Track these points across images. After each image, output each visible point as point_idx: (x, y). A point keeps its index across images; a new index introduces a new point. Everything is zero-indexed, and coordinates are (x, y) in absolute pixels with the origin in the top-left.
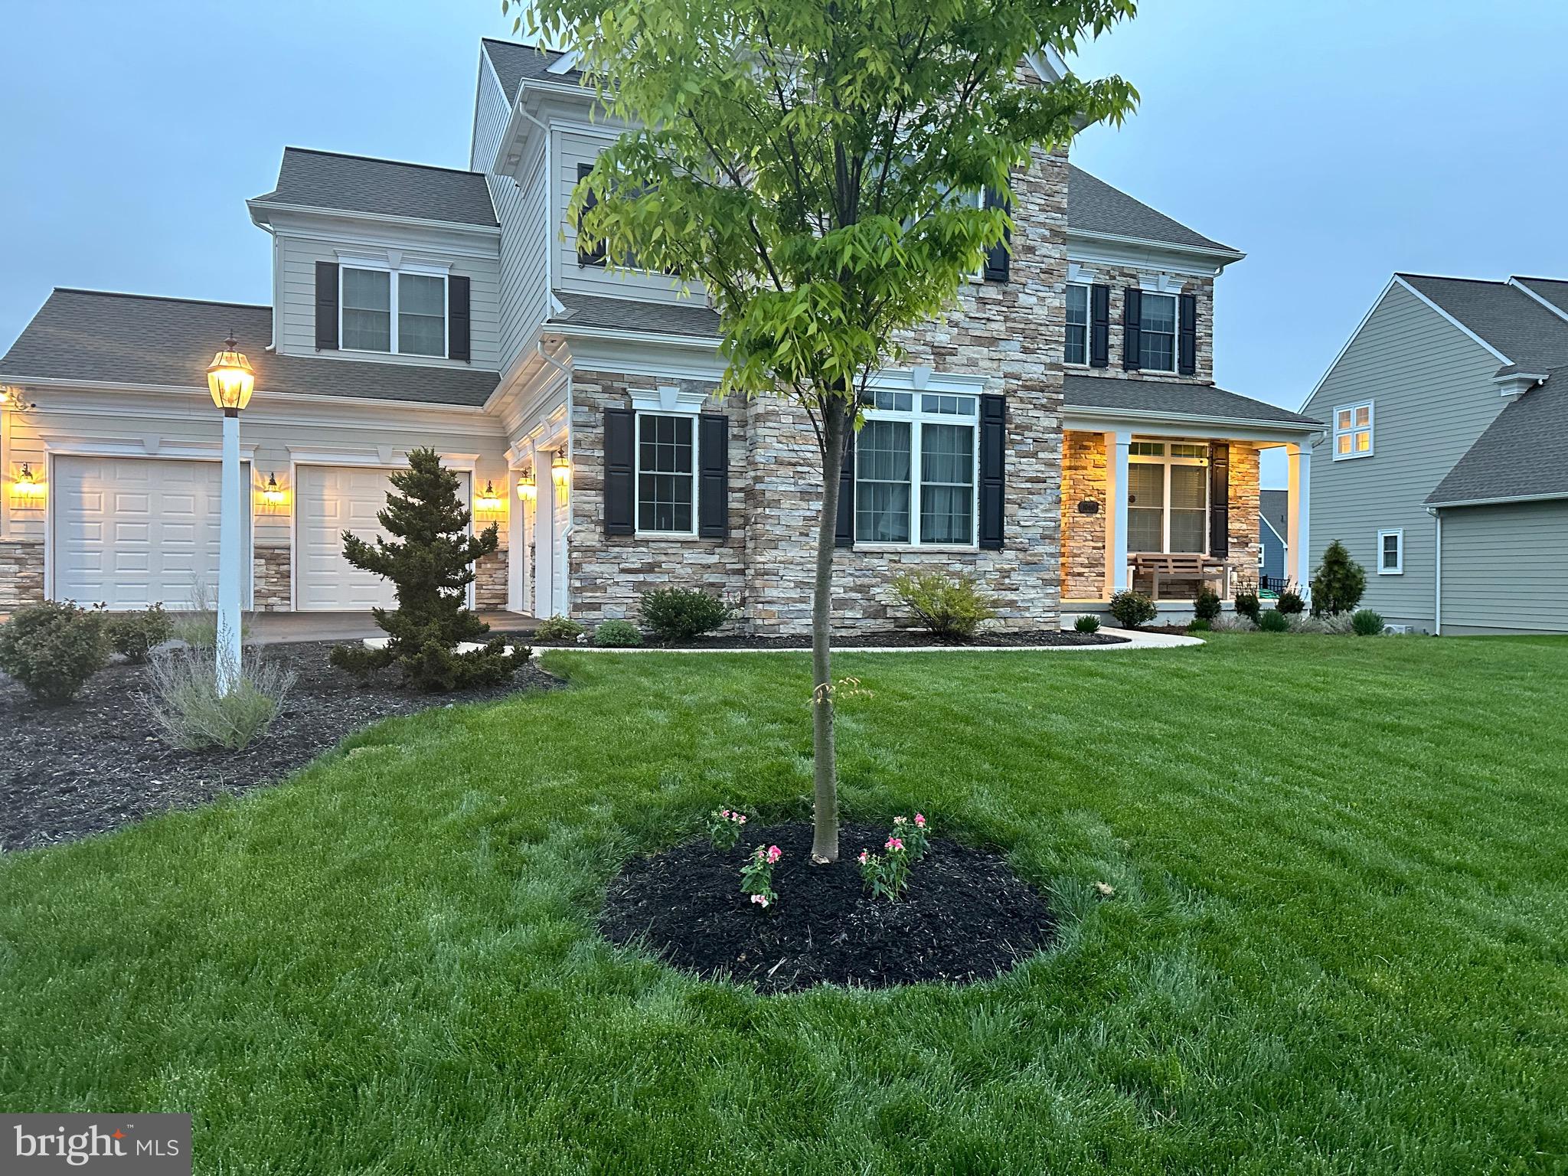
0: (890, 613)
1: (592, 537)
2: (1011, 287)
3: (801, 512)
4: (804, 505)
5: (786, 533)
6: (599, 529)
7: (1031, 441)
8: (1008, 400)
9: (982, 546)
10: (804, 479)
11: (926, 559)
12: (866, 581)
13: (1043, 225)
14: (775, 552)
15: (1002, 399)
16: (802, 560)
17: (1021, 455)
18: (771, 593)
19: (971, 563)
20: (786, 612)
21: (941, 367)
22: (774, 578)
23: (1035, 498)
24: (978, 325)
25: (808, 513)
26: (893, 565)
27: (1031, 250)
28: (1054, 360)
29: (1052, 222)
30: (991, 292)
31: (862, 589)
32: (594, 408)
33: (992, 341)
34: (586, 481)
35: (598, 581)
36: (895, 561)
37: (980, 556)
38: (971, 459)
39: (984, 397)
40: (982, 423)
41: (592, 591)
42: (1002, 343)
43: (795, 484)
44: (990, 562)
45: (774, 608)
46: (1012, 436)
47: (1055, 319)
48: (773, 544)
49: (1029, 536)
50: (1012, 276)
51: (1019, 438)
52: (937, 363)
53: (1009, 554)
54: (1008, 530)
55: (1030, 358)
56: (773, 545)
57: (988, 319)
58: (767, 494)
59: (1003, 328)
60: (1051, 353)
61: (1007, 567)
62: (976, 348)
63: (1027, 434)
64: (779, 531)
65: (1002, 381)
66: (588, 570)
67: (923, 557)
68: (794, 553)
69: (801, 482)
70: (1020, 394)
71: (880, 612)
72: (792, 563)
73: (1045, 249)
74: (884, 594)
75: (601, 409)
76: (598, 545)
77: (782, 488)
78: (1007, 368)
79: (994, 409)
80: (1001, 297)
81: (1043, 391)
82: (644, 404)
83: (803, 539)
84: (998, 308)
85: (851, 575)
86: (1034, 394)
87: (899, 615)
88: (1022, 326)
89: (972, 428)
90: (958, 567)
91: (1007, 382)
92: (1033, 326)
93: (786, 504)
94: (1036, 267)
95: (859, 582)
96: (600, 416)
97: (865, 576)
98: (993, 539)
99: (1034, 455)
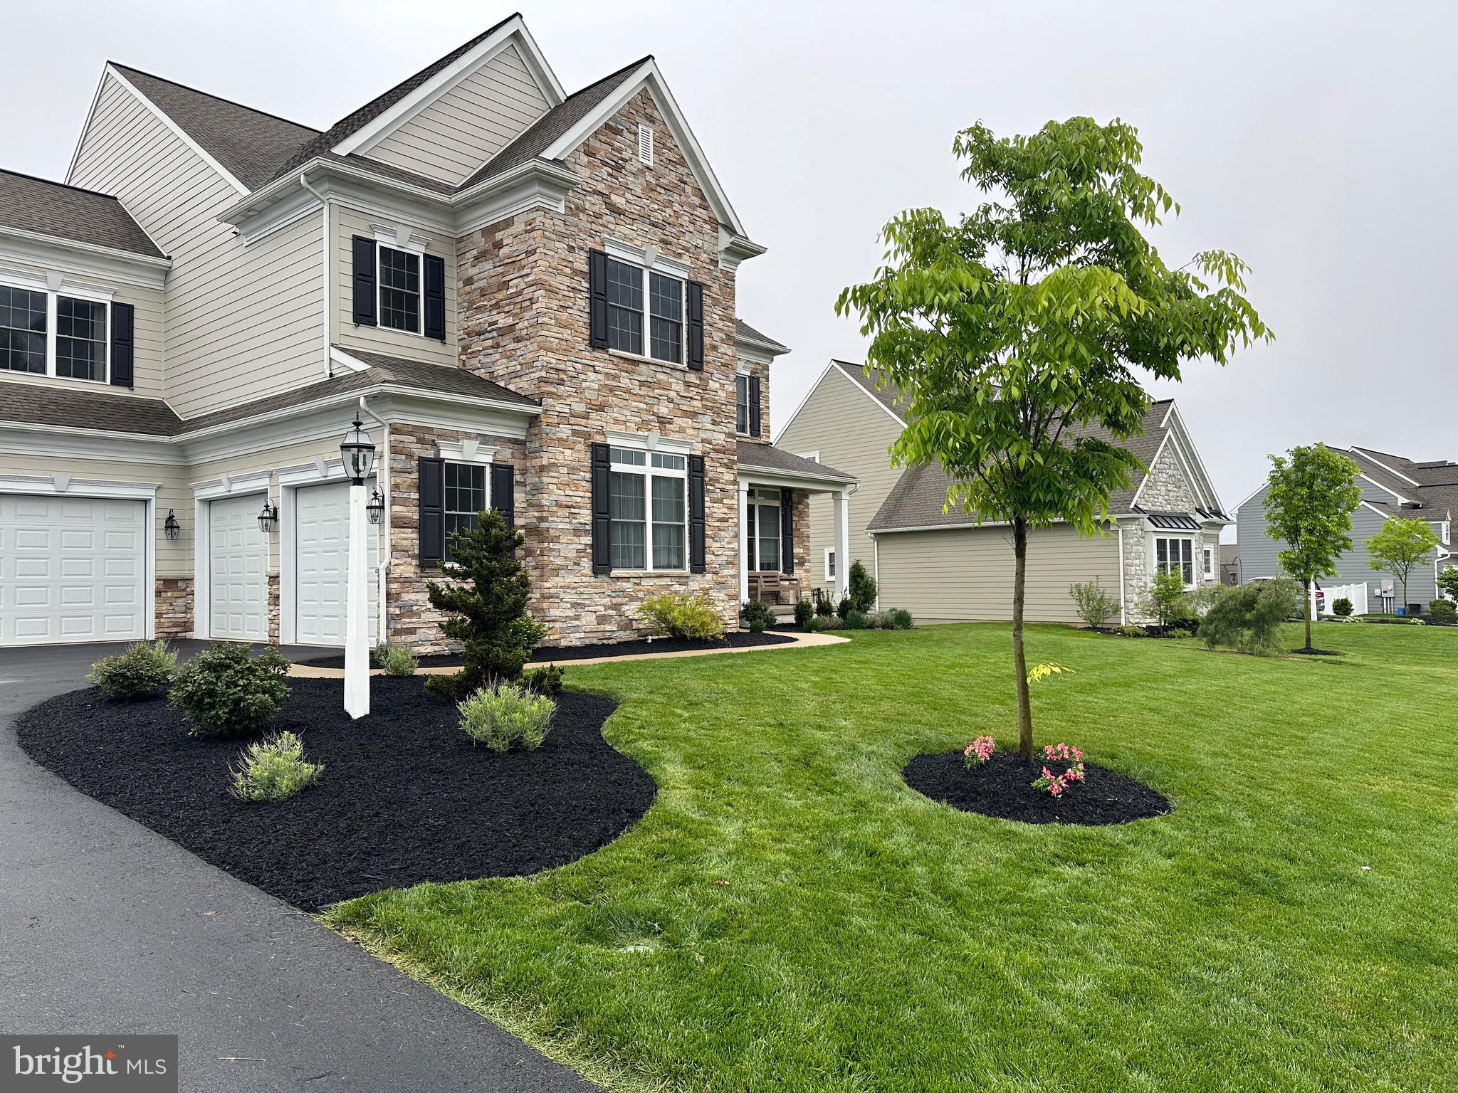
0: (635, 625)
1: (408, 569)
2: (706, 375)
3: (575, 546)
4: (576, 540)
5: (564, 563)
6: (415, 562)
7: (718, 490)
8: (706, 459)
9: (693, 571)
10: (576, 519)
11: (658, 582)
12: (619, 600)
13: (721, 330)
14: (556, 579)
15: (702, 458)
16: (576, 585)
17: (714, 501)
18: (555, 613)
19: (686, 584)
20: (566, 628)
21: (663, 432)
22: (557, 600)
23: (722, 533)
24: (685, 402)
25: (579, 547)
26: (636, 587)
27: (715, 348)
28: (731, 430)
29: (727, 328)
30: (692, 378)
31: (616, 607)
32: (409, 456)
33: (693, 415)
34: (405, 520)
35: (415, 608)
36: (638, 584)
37: (691, 579)
38: (683, 503)
39: (691, 457)
40: (689, 476)
41: (409, 617)
42: (700, 416)
43: (570, 523)
44: (697, 583)
45: (558, 625)
46: (708, 487)
47: (731, 401)
48: (556, 571)
49: (720, 562)
50: (705, 368)
51: (711, 488)
52: (660, 429)
53: (708, 576)
54: (708, 558)
55: (717, 428)
56: (555, 573)
57: (691, 398)
58: (551, 532)
59: (700, 406)
60: (729, 425)
61: (707, 586)
62: (685, 419)
63: (716, 485)
64: (559, 561)
65: (700, 445)
66: (406, 599)
67: (656, 580)
68: (570, 579)
69: (574, 521)
70: (711, 455)
71: (627, 625)
72: (568, 588)
73: (723, 348)
74: (631, 610)
75: (416, 458)
76: (414, 576)
77: (561, 526)
78: (704, 435)
79: (696, 465)
80: (698, 382)
81: (724, 453)
82: (449, 454)
83: (576, 567)
84: (696, 390)
85: (609, 596)
86: (721, 456)
87: (641, 626)
88: (711, 404)
89: (683, 479)
90: (677, 587)
91: (703, 446)
92: (718, 405)
93: (564, 539)
94: (719, 361)
95: (614, 601)
96: (414, 463)
97: (618, 596)
98: (699, 566)
99: (720, 501)
